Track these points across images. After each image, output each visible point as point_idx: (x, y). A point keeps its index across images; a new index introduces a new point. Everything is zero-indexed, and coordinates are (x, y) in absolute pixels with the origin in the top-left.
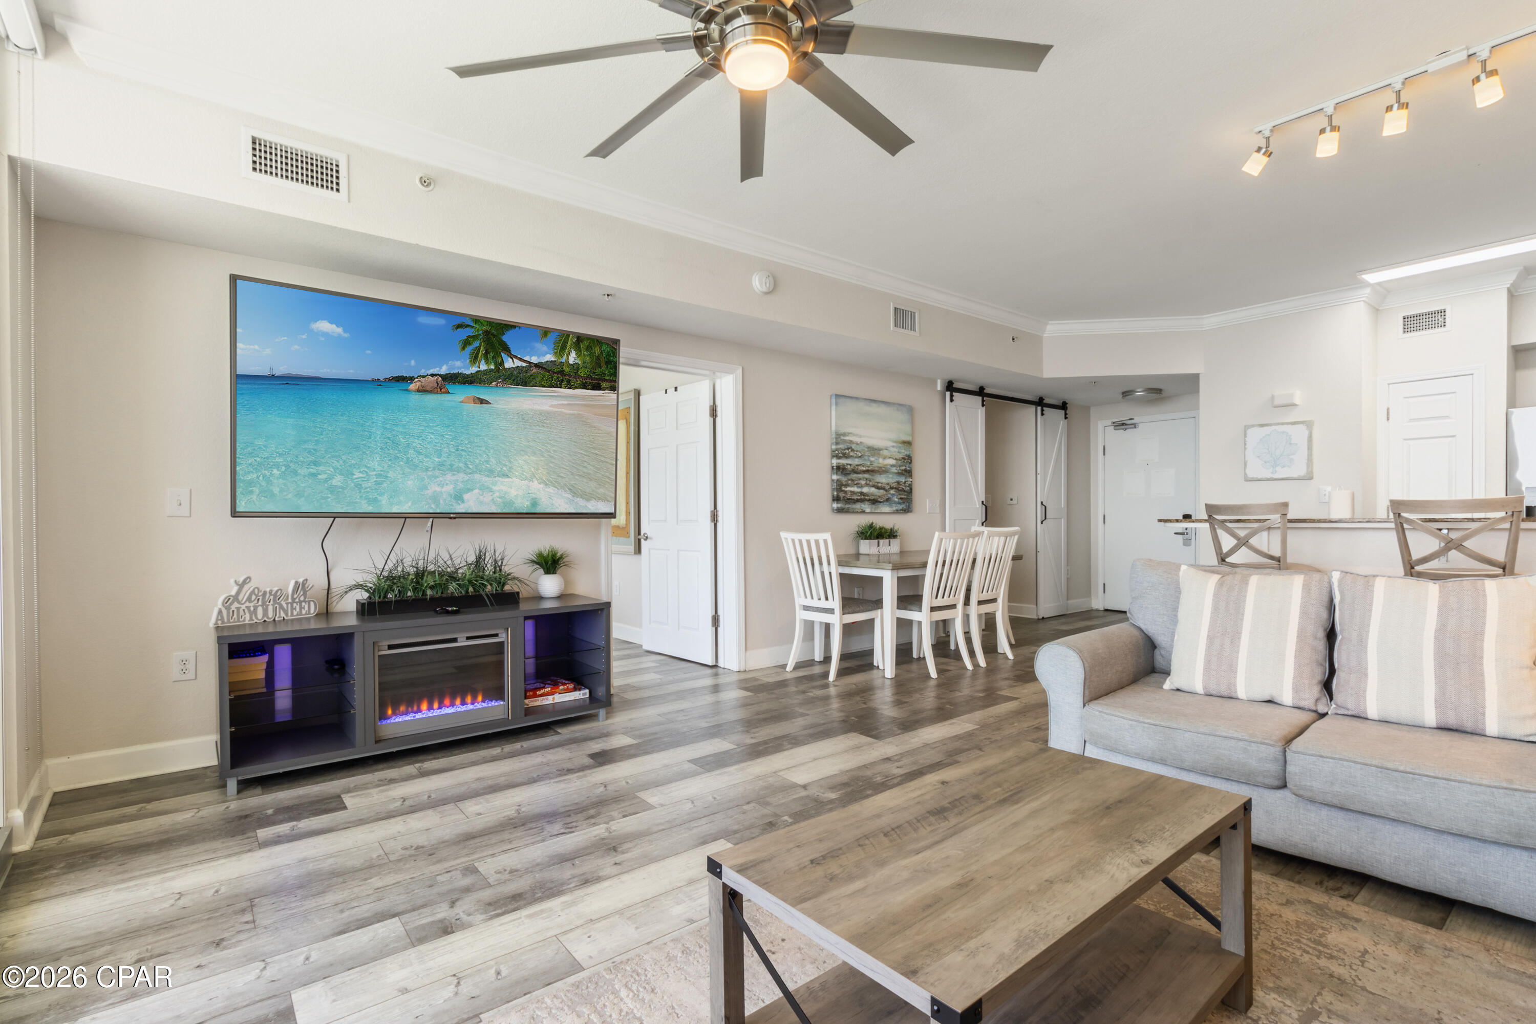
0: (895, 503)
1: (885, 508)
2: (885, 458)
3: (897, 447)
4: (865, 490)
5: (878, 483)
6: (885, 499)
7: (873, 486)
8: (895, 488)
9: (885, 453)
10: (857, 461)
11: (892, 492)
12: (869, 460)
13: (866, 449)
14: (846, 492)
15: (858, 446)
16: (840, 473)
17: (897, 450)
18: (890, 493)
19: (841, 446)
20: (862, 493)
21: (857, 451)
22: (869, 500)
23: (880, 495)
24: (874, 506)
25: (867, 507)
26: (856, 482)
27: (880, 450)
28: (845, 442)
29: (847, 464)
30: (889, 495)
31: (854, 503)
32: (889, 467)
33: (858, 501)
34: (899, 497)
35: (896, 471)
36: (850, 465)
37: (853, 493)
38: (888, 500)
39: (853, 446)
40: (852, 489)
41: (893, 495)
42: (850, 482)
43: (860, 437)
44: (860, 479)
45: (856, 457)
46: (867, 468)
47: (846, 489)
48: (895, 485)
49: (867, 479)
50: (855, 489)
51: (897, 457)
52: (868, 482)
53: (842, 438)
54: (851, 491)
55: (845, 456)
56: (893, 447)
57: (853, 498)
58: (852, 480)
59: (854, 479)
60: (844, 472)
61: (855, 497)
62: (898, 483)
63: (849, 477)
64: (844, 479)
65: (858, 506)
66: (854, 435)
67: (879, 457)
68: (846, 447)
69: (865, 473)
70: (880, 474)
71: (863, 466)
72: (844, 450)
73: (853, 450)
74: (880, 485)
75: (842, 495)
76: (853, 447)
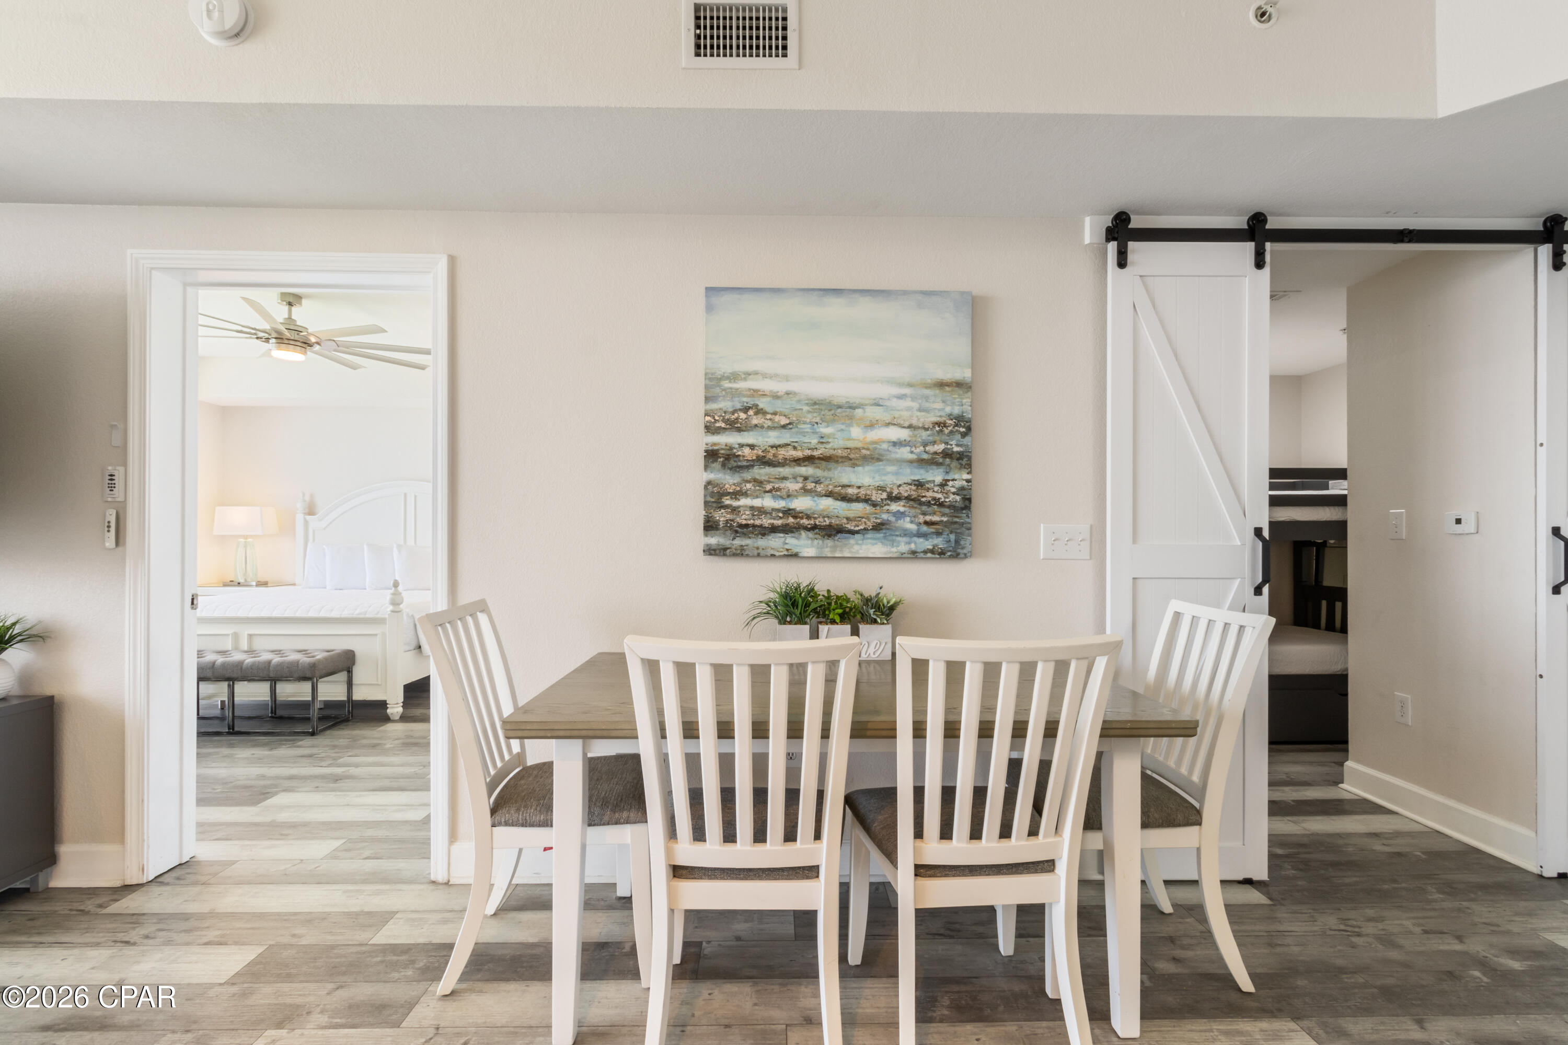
0: (906, 533)
1: (873, 547)
2: (871, 426)
3: (913, 399)
4: (801, 504)
5: (844, 486)
6: (870, 525)
7: (829, 494)
8: (908, 498)
9: (873, 413)
10: (773, 437)
11: (895, 507)
12: (815, 433)
13: (806, 408)
14: (735, 510)
15: (779, 402)
16: (717, 465)
17: (915, 405)
18: (888, 511)
19: (725, 404)
20: (788, 512)
21: (775, 414)
22: (814, 528)
23: (851, 514)
24: (829, 542)
25: (805, 544)
26: (769, 487)
27: (852, 407)
28: (734, 393)
29: (741, 446)
30: (885, 516)
31: (764, 535)
32: (885, 446)
33: (774, 529)
34: (921, 519)
35: (914, 457)
36: (752, 447)
37: (761, 511)
38: (879, 527)
39: (763, 403)
40: (757, 503)
41: (899, 515)
42: (749, 486)
43: (787, 378)
44: (784, 478)
45: (769, 428)
46: (808, 453)
47: (735, 503)
48: (905, 491)
49: (806, 478)
50: (768, 502)
51: (914, 422)
52: (810, 486)
53: (726, 384)
54: (752, 508)
55: (734, 426)
56: (901, 397)
57: (758, 522)
58: (758, 482)
59: (763, 478)
60: (733, 463)
61: (766, 522)
62: (919, 484)
63: (748, 475)
64: (729, 480)
65: (775, 542)
66: (765, 376)
67: (850, 425)
68: (738, 406)
69: (800, 465)
70: (854, 465)
71: (795, 448)
72: (733, 413)
73: (759, 412)
74: (850, 491)
75: (721, 516)
76: (761, 406)
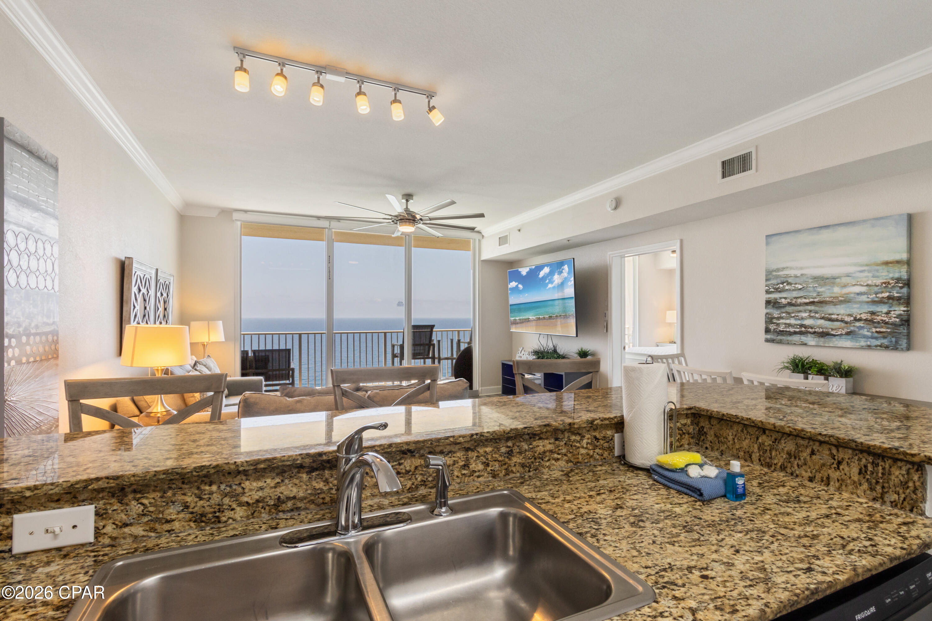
0: (865, 337)
1: (847, 343)
2: (845, 286)
3: (869, 271)
4: (808, 322)
5: (830, 314)
6: (844, 332)
7: (822, 318)
8: (866, 320)
9: (845, 280)
10: (795, 294)
11: (858, 324)
12: (815, 291)
13: (810, 281)
14: (778, 325)
15: (797, 279)
16: (770, 306)
17: (870, 275)
18: (854, 326)
19: (774, 282)
20: (802, 326)
21: (796, 284)
22: (815, 332)
23: (833, 327)
24: (822, 339)
25: (811, 340)
26: (793, 315)
27: (835, 278)
28: (777, 277)
29: (781, 298)
30: (852, 328)
31: (791, 335)
32: (852, 295)
33: (795, 333)
34: (874, 330)
35: (870, 300)
36: (785, 298)
37: (789, 325)
38: (848, 334)
39: (790, 280)
40: (788, 321)
41: (861, 328)
42: (784, 315)
43: (801, 268)
44: (800, 311)
45: (793, 290)
46: (812, 300)
47: (778, 322)
48: (864, 316)
49: (810, 311)
50: (792, 321)
51: (870, 282)
52: (812, 314)
53: (774, 273)
54: (785, 324)
55: (777, 290)
56: (861, 271)
57: (788, 330)
58: (788, 313)
59: (790, 311)
60: (777, 305)
61: (792, 330)
62: (873, 313)
63: (783, 310)
64: (776, 313)
65: (796, 338)
66: (791, 268)
67: (833, 287)
68: (779, 282)
69: (808, 305)
70: (835, 305)
71: (805, 298)
72: (777, 285)
73: (789, 284)
74: (833, 316)
75: (772, 327)
76: (790, 281)
